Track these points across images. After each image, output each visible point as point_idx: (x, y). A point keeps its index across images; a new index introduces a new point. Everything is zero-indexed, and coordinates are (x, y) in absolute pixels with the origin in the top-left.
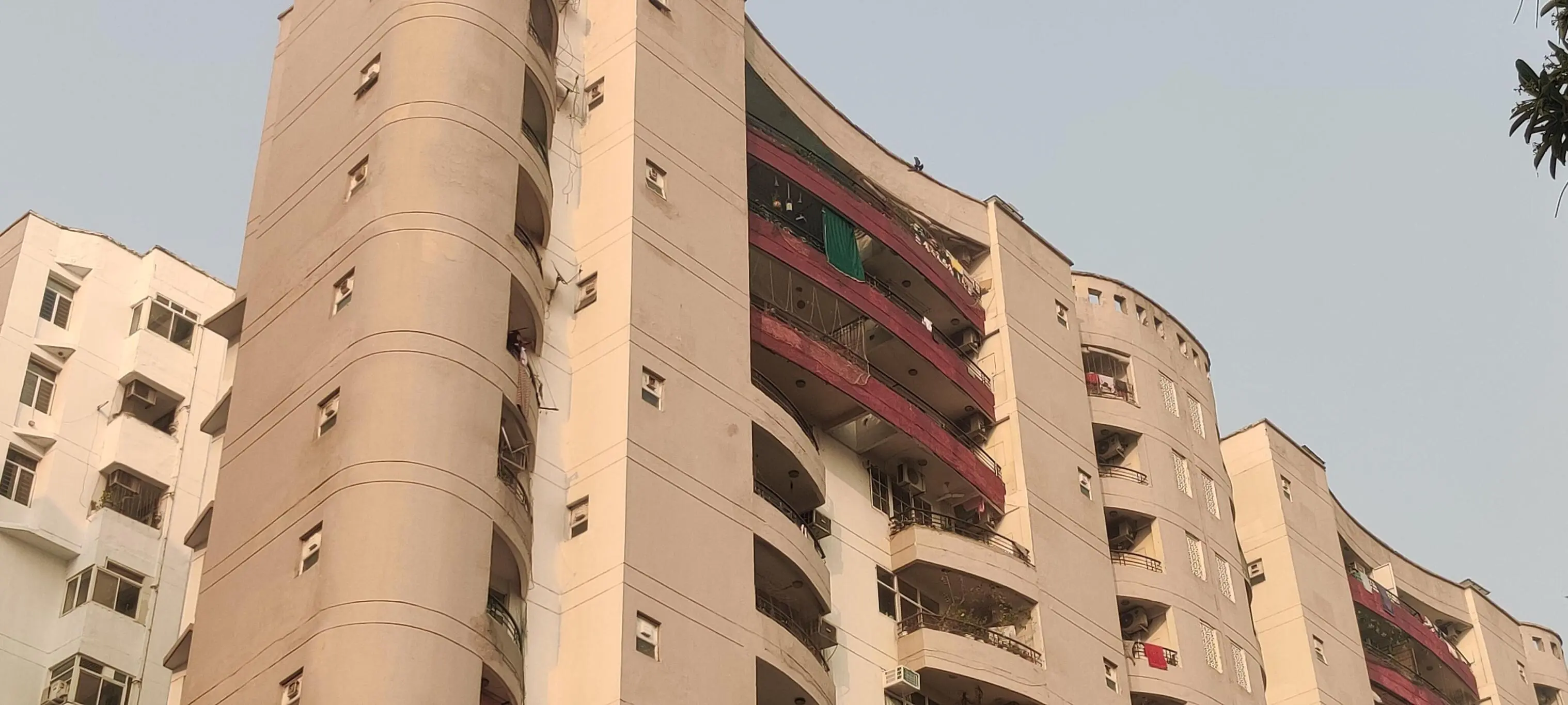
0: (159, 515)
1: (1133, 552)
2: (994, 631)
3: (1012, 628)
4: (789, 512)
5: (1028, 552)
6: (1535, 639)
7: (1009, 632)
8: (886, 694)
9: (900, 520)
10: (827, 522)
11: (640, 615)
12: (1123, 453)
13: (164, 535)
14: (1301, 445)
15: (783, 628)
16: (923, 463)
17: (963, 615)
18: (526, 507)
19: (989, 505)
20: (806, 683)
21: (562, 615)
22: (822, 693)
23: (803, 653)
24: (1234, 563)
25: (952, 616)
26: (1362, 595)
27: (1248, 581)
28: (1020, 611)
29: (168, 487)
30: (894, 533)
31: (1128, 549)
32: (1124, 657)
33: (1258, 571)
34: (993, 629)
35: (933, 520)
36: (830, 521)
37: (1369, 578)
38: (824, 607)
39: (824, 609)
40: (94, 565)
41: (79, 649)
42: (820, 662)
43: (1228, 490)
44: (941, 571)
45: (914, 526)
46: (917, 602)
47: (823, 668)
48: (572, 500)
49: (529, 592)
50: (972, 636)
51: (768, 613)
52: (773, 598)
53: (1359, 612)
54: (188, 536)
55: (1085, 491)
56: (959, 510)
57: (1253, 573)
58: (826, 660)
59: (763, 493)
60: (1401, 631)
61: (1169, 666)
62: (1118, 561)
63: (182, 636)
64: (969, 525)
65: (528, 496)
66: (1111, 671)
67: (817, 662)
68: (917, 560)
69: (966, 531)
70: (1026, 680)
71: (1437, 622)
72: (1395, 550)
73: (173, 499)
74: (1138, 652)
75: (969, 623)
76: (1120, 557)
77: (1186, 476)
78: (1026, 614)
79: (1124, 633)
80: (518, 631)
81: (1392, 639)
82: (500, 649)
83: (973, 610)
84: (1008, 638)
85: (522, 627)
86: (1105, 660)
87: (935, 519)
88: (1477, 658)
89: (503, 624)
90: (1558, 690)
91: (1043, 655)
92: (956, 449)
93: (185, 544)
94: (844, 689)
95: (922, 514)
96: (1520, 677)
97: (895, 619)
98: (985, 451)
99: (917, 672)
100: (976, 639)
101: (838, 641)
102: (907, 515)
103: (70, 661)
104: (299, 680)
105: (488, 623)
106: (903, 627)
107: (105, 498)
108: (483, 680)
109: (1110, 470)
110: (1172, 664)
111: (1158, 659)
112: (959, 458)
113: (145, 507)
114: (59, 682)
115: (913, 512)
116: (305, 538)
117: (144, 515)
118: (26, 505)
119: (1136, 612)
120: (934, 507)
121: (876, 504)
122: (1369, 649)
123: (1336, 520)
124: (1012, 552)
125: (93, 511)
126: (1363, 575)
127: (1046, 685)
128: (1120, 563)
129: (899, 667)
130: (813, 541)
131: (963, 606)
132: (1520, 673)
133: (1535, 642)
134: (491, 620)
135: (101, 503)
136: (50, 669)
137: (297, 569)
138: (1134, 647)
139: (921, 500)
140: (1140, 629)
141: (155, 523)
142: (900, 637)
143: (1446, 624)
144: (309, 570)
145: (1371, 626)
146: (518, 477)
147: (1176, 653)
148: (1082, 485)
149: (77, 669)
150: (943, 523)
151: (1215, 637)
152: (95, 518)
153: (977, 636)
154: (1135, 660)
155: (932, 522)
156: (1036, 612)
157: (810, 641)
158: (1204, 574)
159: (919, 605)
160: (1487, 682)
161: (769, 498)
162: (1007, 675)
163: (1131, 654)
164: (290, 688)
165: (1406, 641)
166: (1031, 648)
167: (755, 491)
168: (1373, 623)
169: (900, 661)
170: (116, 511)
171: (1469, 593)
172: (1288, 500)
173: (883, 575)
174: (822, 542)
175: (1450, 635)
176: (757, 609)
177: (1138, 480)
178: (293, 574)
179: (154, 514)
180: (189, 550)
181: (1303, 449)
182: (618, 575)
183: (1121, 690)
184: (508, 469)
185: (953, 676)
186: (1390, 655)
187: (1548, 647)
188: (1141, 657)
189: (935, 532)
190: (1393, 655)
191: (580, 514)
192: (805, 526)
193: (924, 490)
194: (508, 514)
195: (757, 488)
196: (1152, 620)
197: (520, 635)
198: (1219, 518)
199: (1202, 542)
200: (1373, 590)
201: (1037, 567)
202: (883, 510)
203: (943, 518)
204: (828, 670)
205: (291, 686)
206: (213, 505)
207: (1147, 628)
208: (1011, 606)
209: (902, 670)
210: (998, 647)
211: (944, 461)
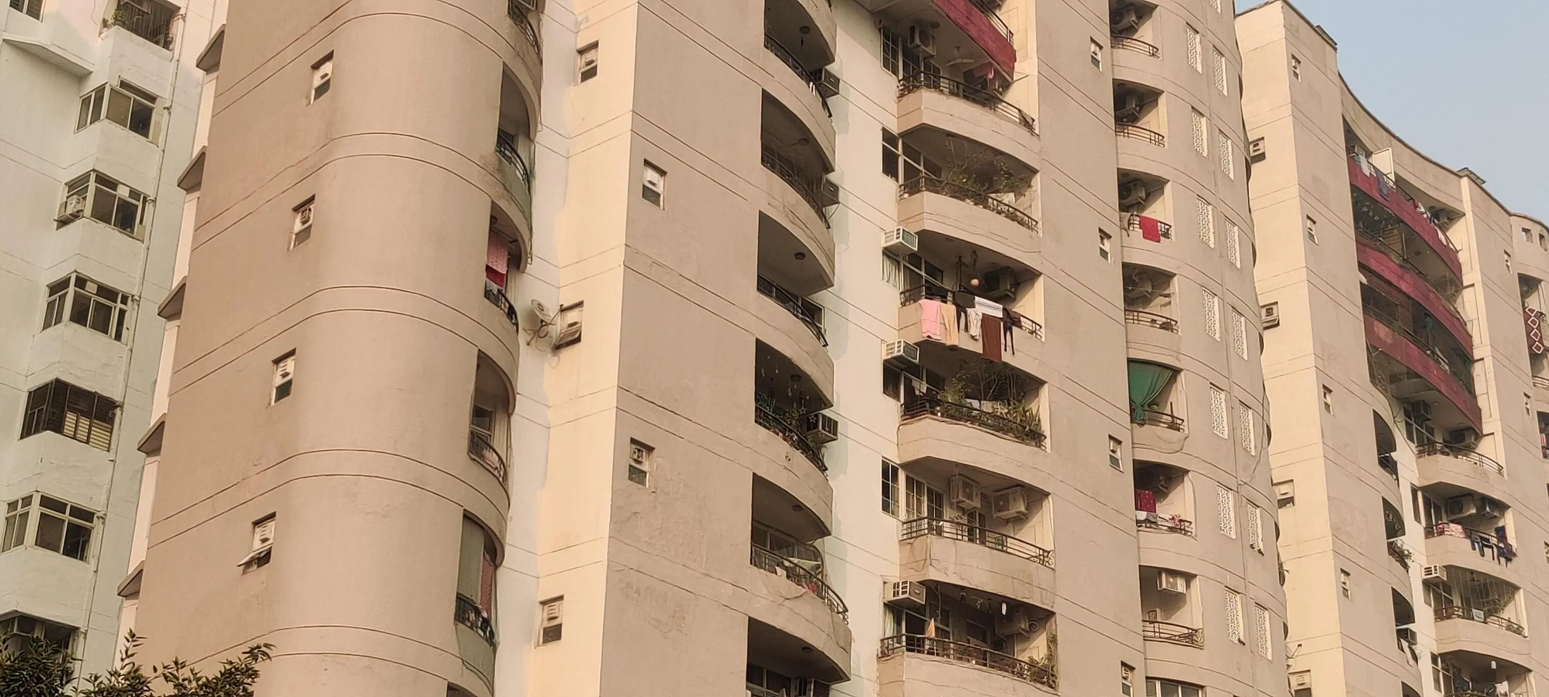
0: (171, 36)
1: (1138, 125)
2: (994, 197)
3: (1012, 195)
4: (798, 69)
5: (1034, 120)
6: (1525, 230)
7: (1008, 199)
8: (883, 253)
9: (908, 83)
10: (836, 81)
11: (647, 163)
12: (1136, 24)
13: (176, 57)
14: (1315, 25)
15: (787, 184)
16: (935, 25)
17: (964, 180)
18: (536, 48)
19: (998, 71)
20: (807, 238)
21: (570, 159)
22: (821, 248)
23: (805, 209)
24: (1237, 141)
25: (953, 181)
26: (1359, 177)
27: (1249, 159)
28: (1021, 179)
29: (179, 8)
30: (902, 96)
31: (1133, 122)
32: (1119, 229)
33: (1259, 150)
34: (993, 195)
35: (941, 84)
36: (839, 80)
37: (1369, 162)
38: (828, 166)
39: (828, 168)
40: (107, 83)
41: (94, 166)
42: (821, 219)
43: (1239, 67)
44: (945, 136)
45: (923, 90)
46: (920, 165)
47: (823, 225)
48: (581, 44)
49: (538, 134)
50: (972, 201)
51: (772, 168)
52: (778, 154)
53: (1355, 195)
54: (200, 59)
55: (1095, 62)
56: (969, 75)
57: (1255, 151)
58: (827, 217)
59: (773, 48)
60: (1394, 215)
61: (1162, 238)
62: (1122, 134)
63: (195, 158)
64: (978, 91)
65: (538, 38)
66: (1105, 241)
67: (819, 219)
68: (923, 124)
69: (973, 97)
70: (1022, 246)
71: (1431, 209)
72: (1397, 135)
73: (184, 21)
74: (1134, 224)
75: (970, 188)
76: (1124, 129)
77: (1198, 52)
78: (1027, 182)
79: (1121, 205)
80: (526, 172)
81: (1384, 222)
82: (509, 189)
83: (974, 176)
84: (1006, 205)
85: (530, 167)
86: (1100, 230)
87: (944, 83)
88: (1466, 246)
89: (512, 164)
90: (1540, 281)
91: (1040, 223)
92: (970, 13)
93: (197, 66)
94: (843, 246)
95: (931, 78)
96: (1505, 266)
97: (897, 180)
98: (998, 15)
99: (915, 233)
100: (976, 204)
101: (840, 200)
102: (916, 77)
103: (85, 177)
104: (311, 207)
105: (497, 163)
106: (905, 189)
107: (116, 16)
108: (492, 217)
109: (1122, 41)
110: (1165, 237)
111: (1153, 231)
112: (972, 22)
113: (157, 28)
114: (75, 197)
115: (922, 75)
116: (316, 67)
117: (157, 35)
118: (38, 19)
119: (1135, 185)
120: (943, 72)
121: (886, 64)
122: (1360, 232)
123: (1342, 102)
124: (1018, 120)
125: (105, 29)
126: (1362, 159)
127: (1040, 252)
128: (1124, 136)
129: (898, 228)
130: (821, 100)
131: (966, 171)
132: (1506, 262)
133: (1524, 233)
134: (500, 159)
135: (113, 20)
136: (66, 184)
137: (308, 97)
138: (1129, 220)
139: (931, 63)
140: (1137, 201)
141: (167, 45)
142: (901, 200)
143: (1439, 211)
144: (321, 98)
145: (1365, 209)
146: (529, 18)
147: (1171, 226)
148: (1094, 55)
149: (92, 185)
150: (951, 87)
151: (1210, 212)
152: (107, 37)
153: (977, 202)
154: (1129, 232)
155: (940, 86)
156: (1037, 181)
157: (813, 198)
158: (1206, 150)
159: (921, 168)
160: (1472, 269)
161: (779, 54)
162: (1004, 241)
163: (1126, 226)
164: (302, 215)
165: (1397, 225)
166: (1029, 215)
167: (765, 46)
168: (1368, 207)
169: (899, 223)
170: (128, 30)
171: (1465, 181)
172: (1296, 79)
173: (888, 137)
174: (830, 101)
175: (1441, 222)
176: (762, 164)
177: (1149, 52)
178: (305, 102)
179: (166, 34)
180: (200, 73)
181: (1317, 29)
182: (627, 121)
183: (1113, 260)
184: (519, 9)
185: (950, 239)
186: (1381, 239)
187: (1536, 238)
188: (1135, 229)
189: (943, 97)
190: (1383, 239)
191: (591, 59)
192: (814, 84)
193: (935, 54)
194: (518, 54)
195: (768, 43)
196: (1149, 194)
197: (529, 176)
198: (1226, 94)
199: (1207, 118)
200: (1371, 174)
201: (1041, 137)
202: (892, 72)
203: (952, 83)
204: (829, 227)
205: (303, 212)
206: (224, 28)
207: (1144, 201)
208: (1013, 174)
209: (901, 232)
210: (997, 213)
211: (957, 24)
